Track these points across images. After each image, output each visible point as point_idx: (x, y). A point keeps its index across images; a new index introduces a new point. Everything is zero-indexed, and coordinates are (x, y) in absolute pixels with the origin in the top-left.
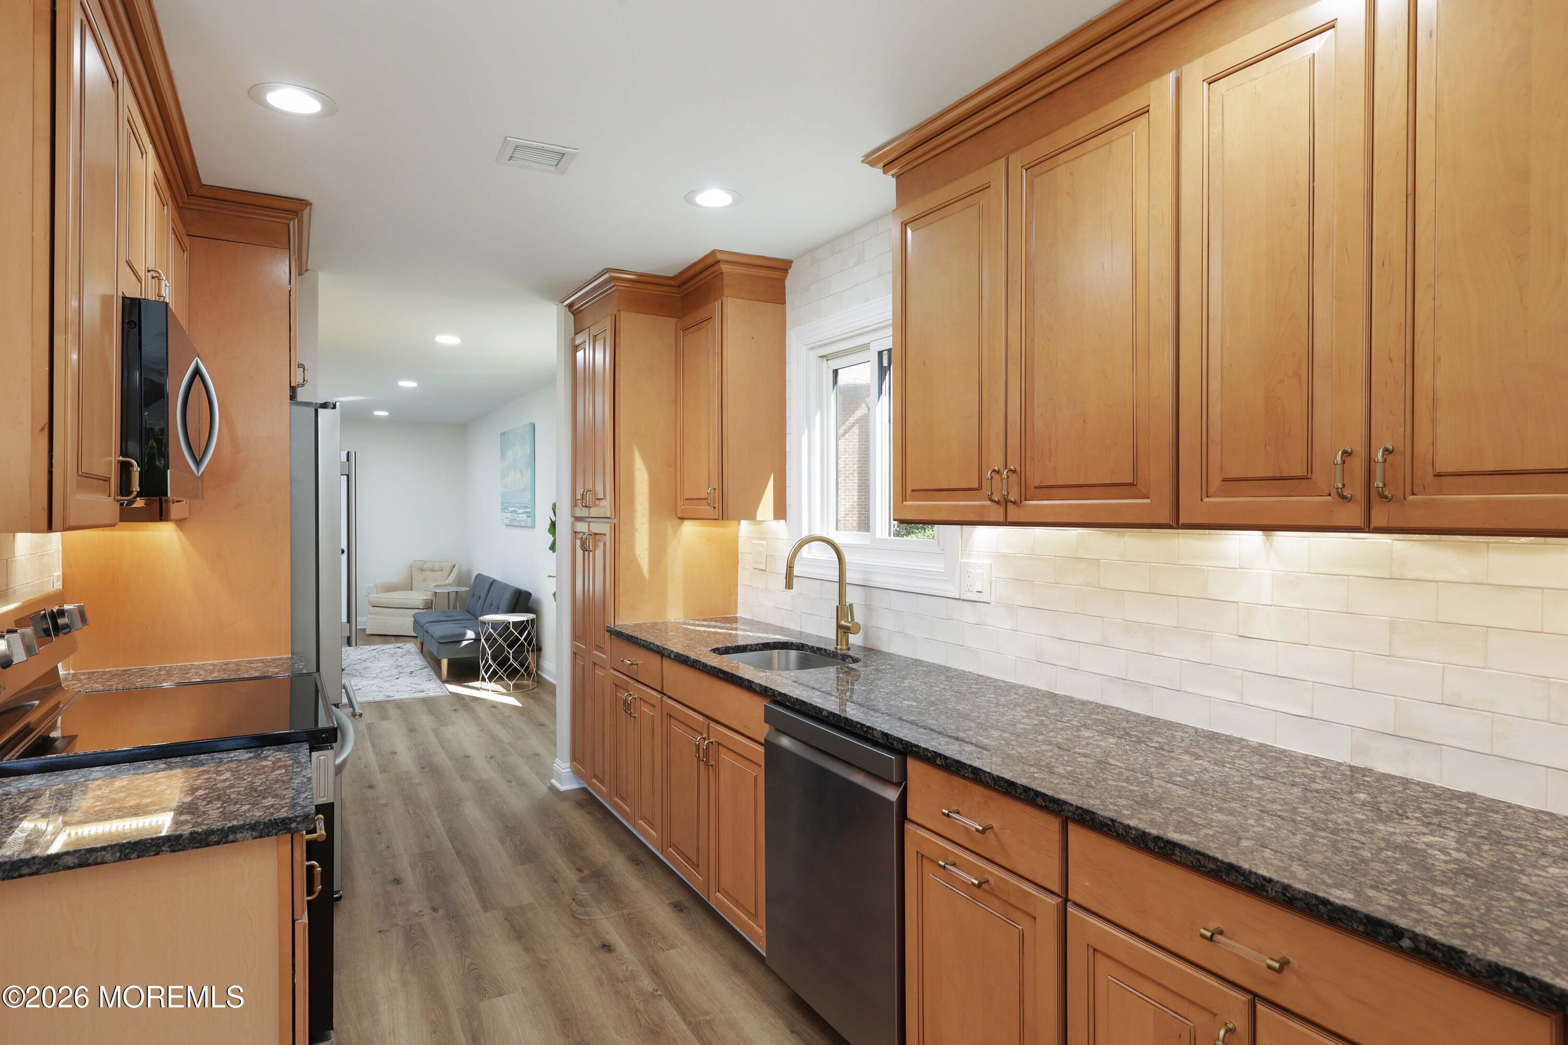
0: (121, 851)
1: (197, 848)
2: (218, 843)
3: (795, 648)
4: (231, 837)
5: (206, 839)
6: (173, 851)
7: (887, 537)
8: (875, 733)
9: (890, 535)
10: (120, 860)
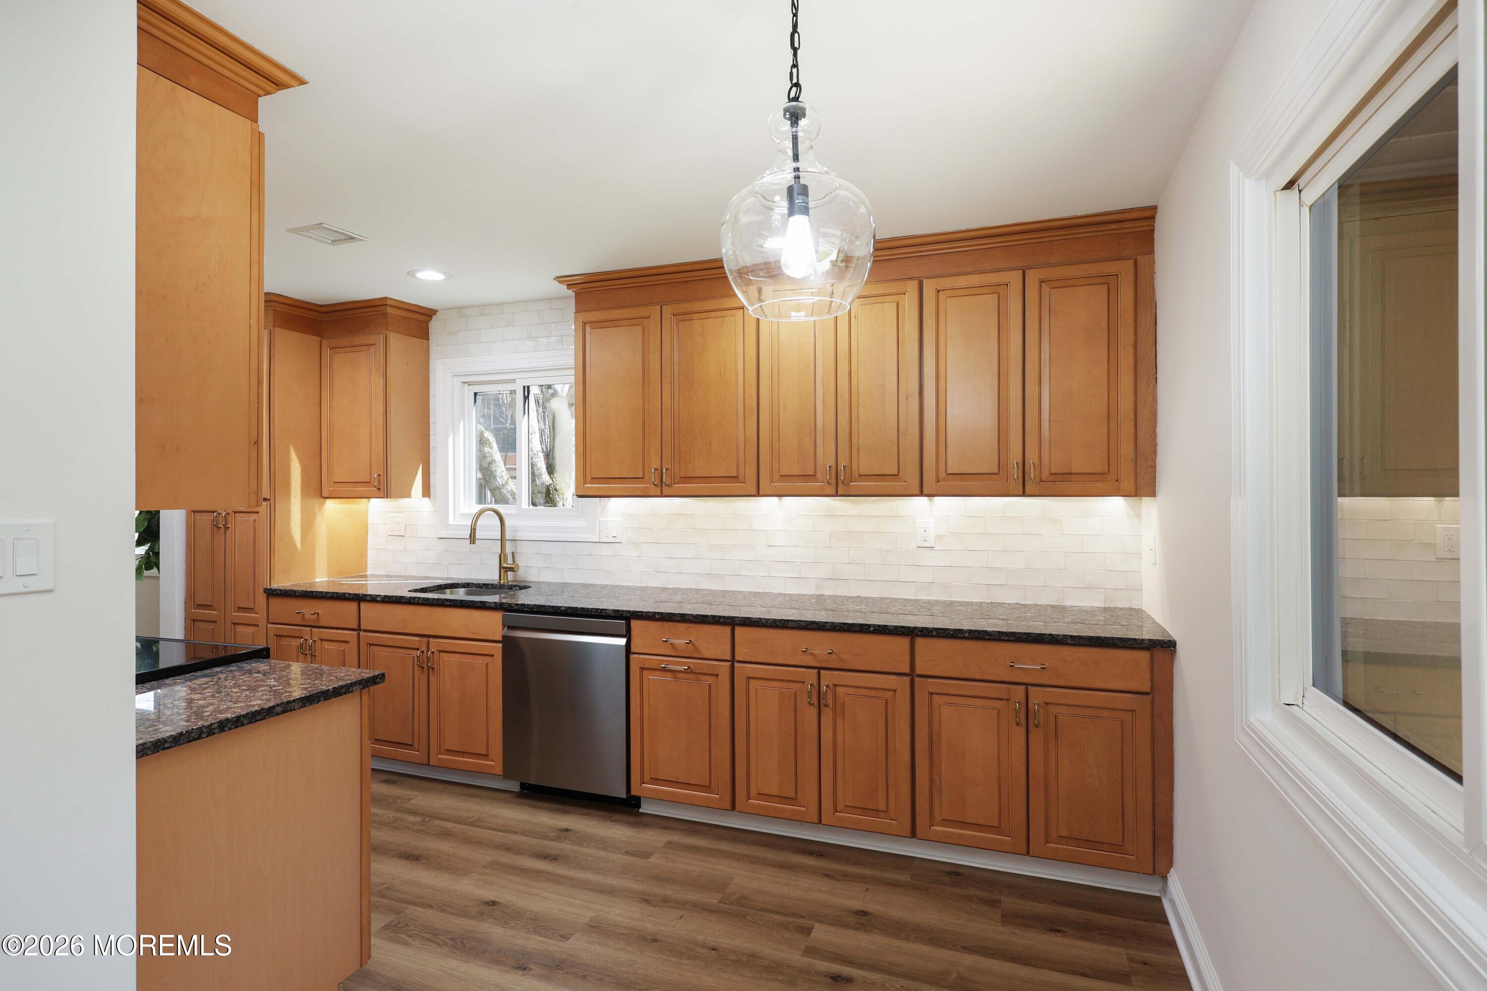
0: (302, 702)
1: (336, 697)
2: (345, 693)
3: (460, 587)
4: (351, 690)
5: (340, 691)
6: (325, 700)
7: (527, 507)
8: (608, 612)
9: (529, 506)
10: (302, 707)
